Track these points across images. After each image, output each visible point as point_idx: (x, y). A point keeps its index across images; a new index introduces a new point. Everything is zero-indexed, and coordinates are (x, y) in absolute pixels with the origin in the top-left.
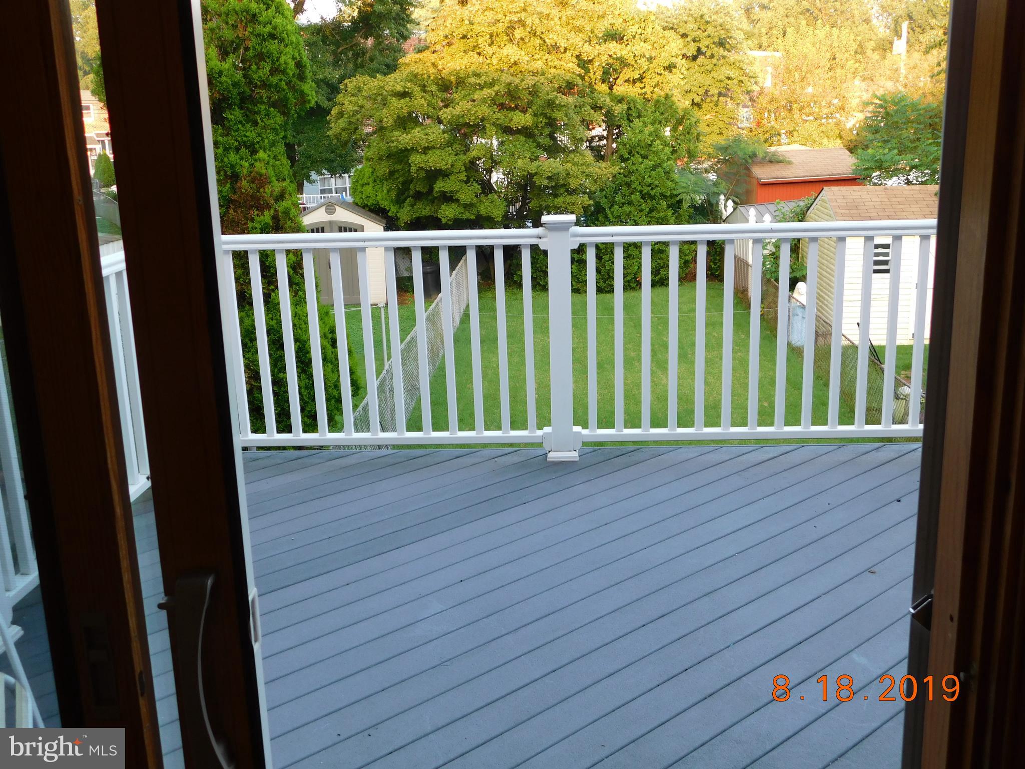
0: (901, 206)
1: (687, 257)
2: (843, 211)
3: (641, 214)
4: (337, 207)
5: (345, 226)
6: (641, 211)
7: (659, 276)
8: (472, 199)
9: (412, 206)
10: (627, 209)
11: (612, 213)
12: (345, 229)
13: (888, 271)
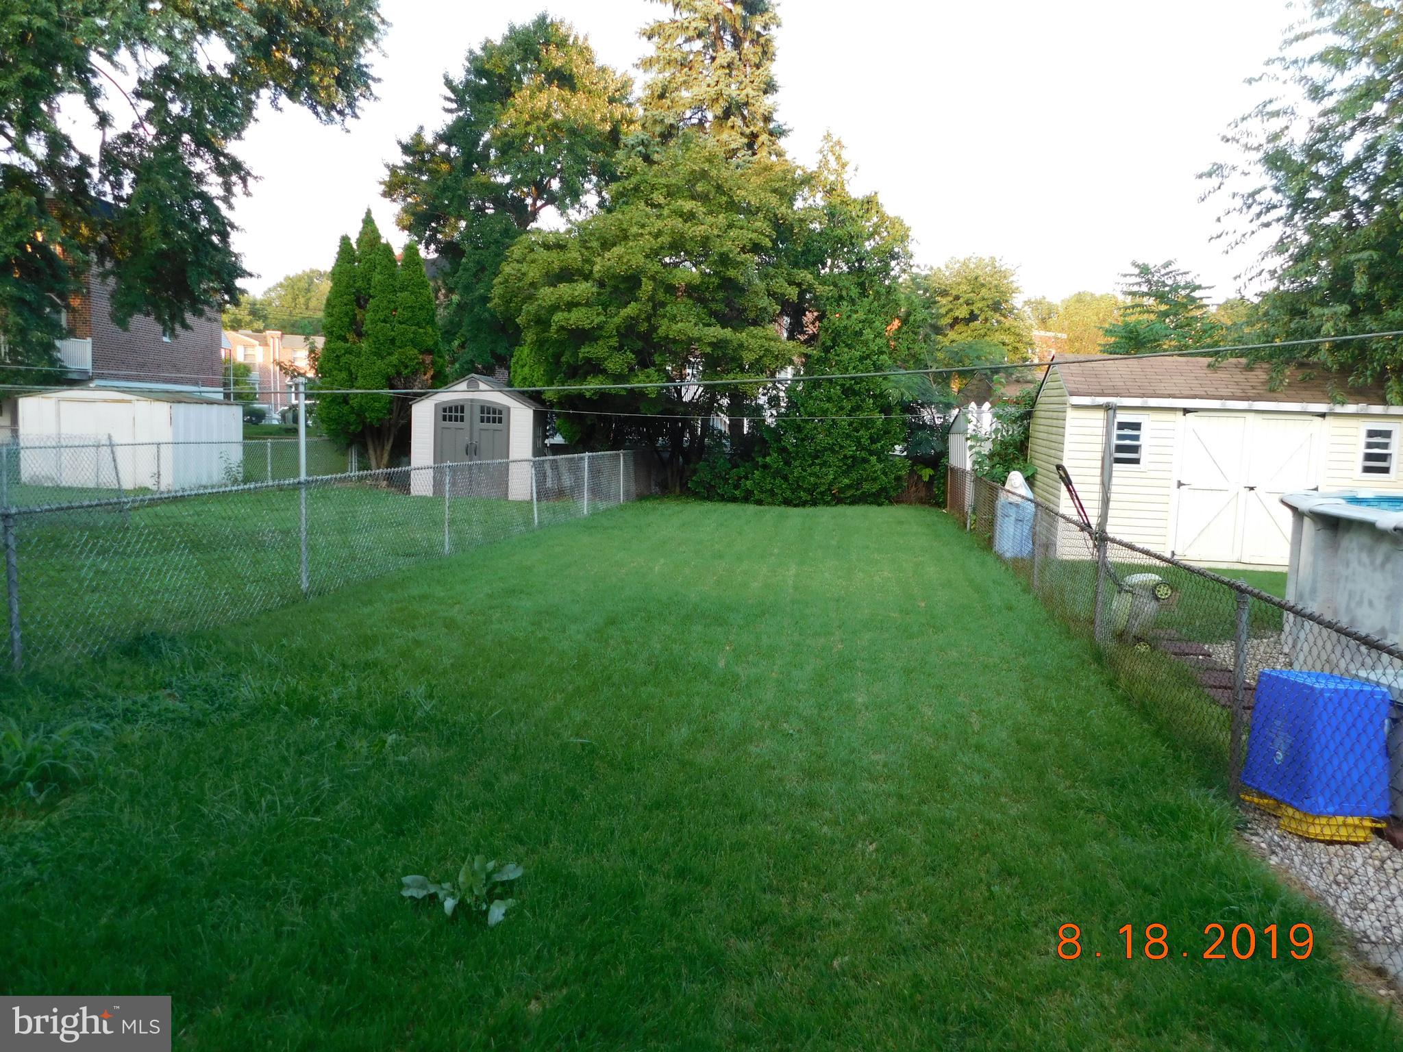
0: (1159, 377)
3: (841, 412)
4: (480, 383)
5: (489, 406)
6: (842, 408)
7: (861, 492)
12: (488, 408)
13: (1137, 461)
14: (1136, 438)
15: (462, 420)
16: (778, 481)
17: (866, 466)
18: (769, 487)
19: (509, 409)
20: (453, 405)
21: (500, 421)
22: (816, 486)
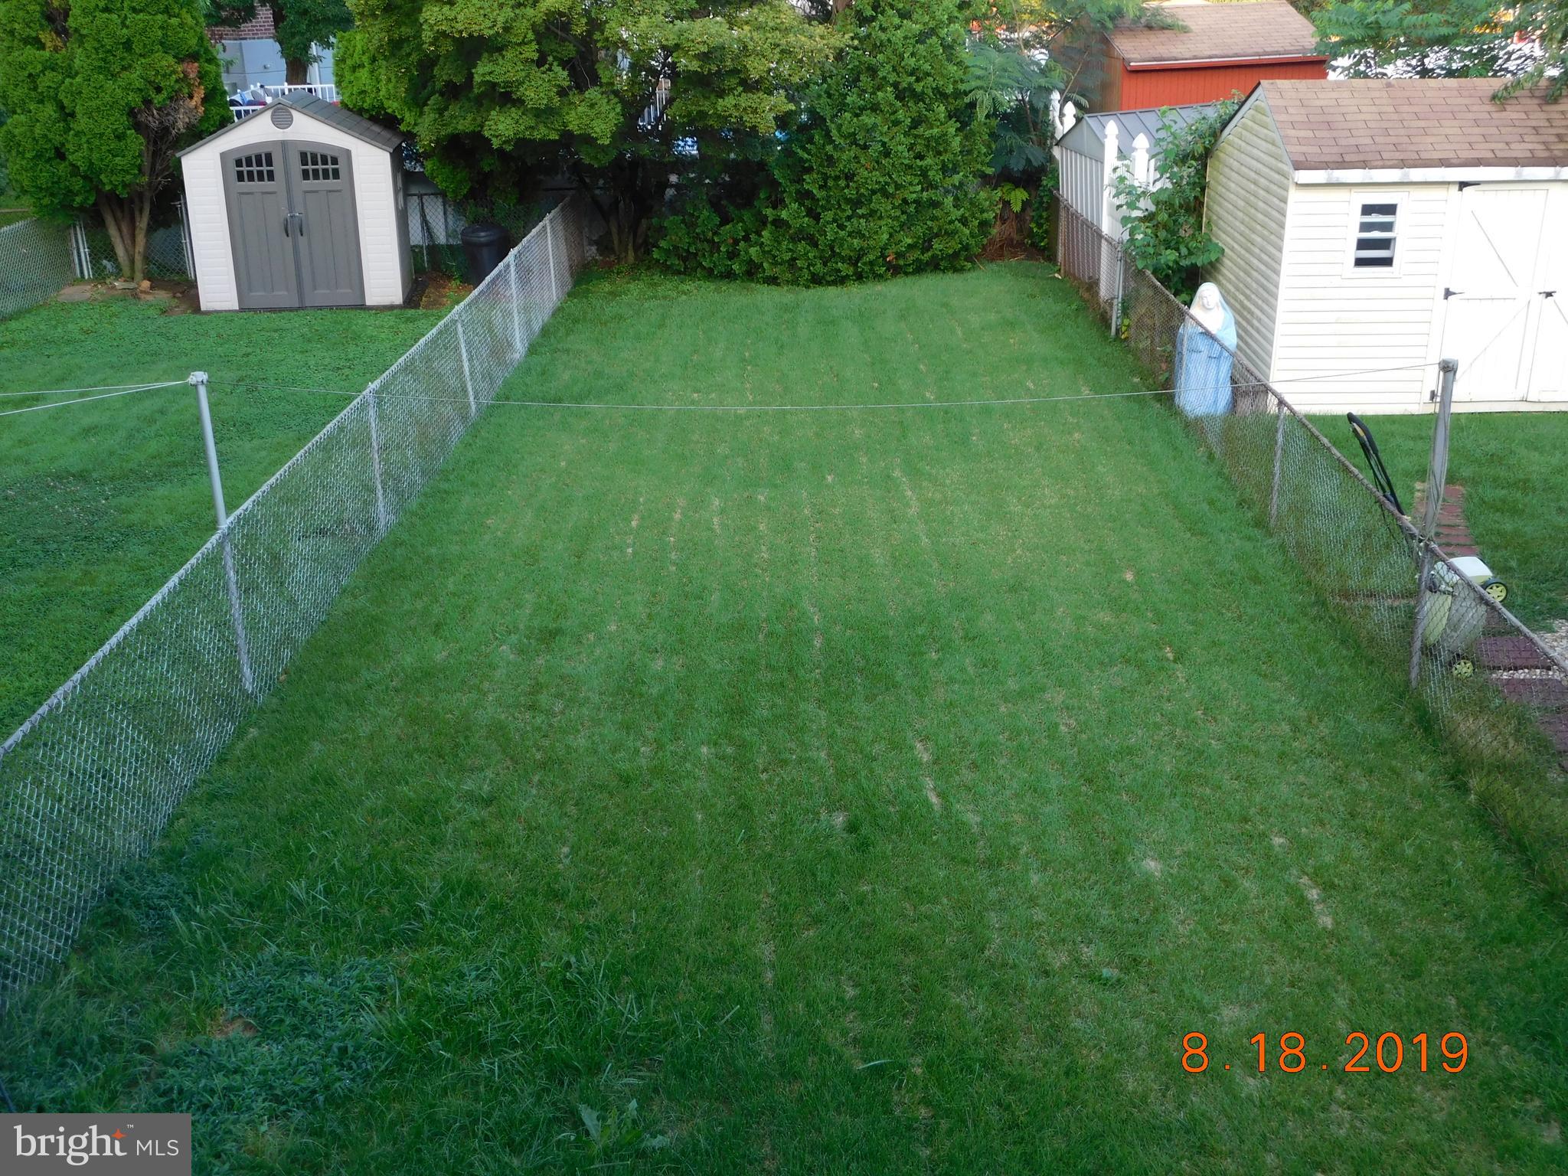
0: (1422, 124)
1: (985, 215)
2: (1302, 134)
3: (895, 129)
4: (295, 113)
5: (314, 151)
6: (896, 123)
7: (930, 254)
8: (550, 99)
9: (441, 112)
10: (868, 119)
11: (839, 127)
12: (314, 156)
13: (1387, 262)
14: (1388, 227)
15: (271, 176)
16: (802, 246)
17: (937, 212)
18: (787, 256)
19: (348, 153)
20: (252, 153)
21: (336, 174)
22: (861, 253)
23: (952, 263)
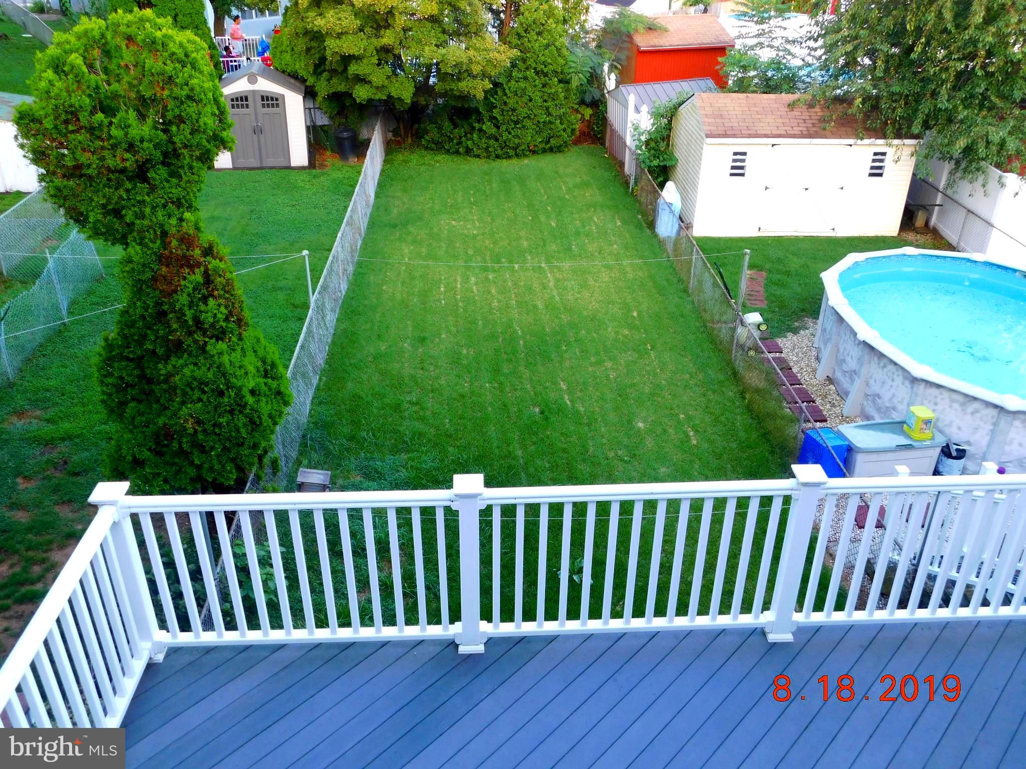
0: (759, 116)
1: (574, 126)
2: (710, 120)
3: (534, 89)
4: (258, 77)
5: (267, 95)
6: (535, 86)
7: (549, 145)
8: (383, 81)
9: (329, 80)
10: (522, 84)
11: (510, 88)
12: (267, 98)
13: (742, 175)
14: (743, 161)
15: (247, 106)
16: (492, 142)
17: (553, 126)
18: (485, 146)
19: (283, 96)
20: (239, 96)
21: (277, 105)
22: (518, 146)
23: (559, 149)
